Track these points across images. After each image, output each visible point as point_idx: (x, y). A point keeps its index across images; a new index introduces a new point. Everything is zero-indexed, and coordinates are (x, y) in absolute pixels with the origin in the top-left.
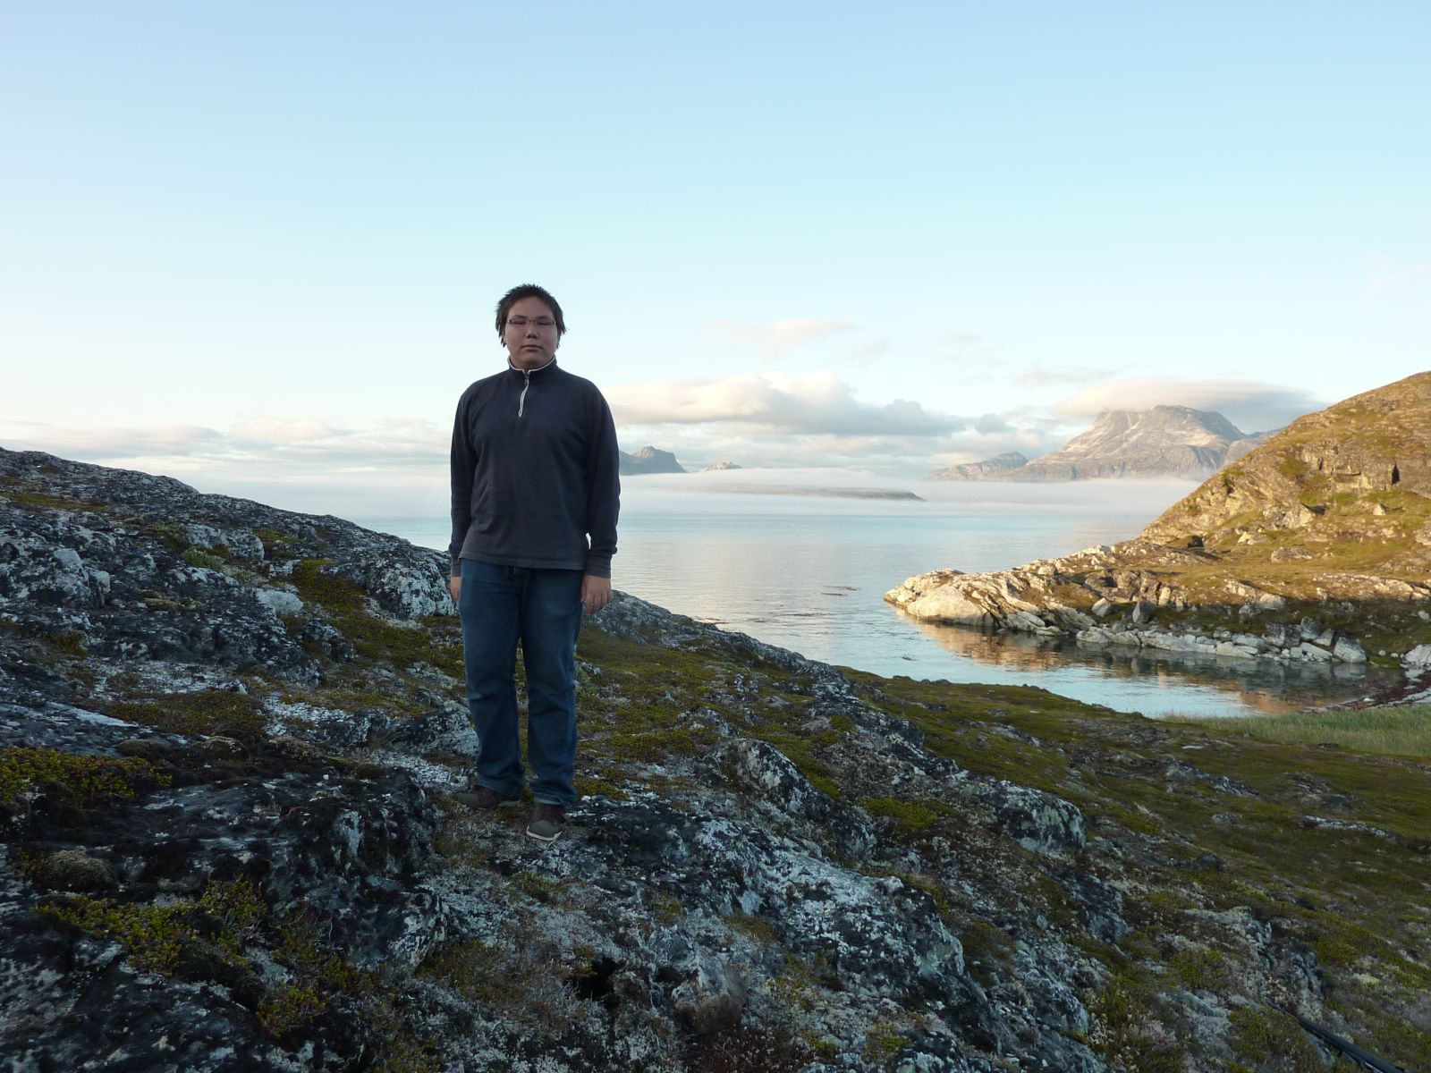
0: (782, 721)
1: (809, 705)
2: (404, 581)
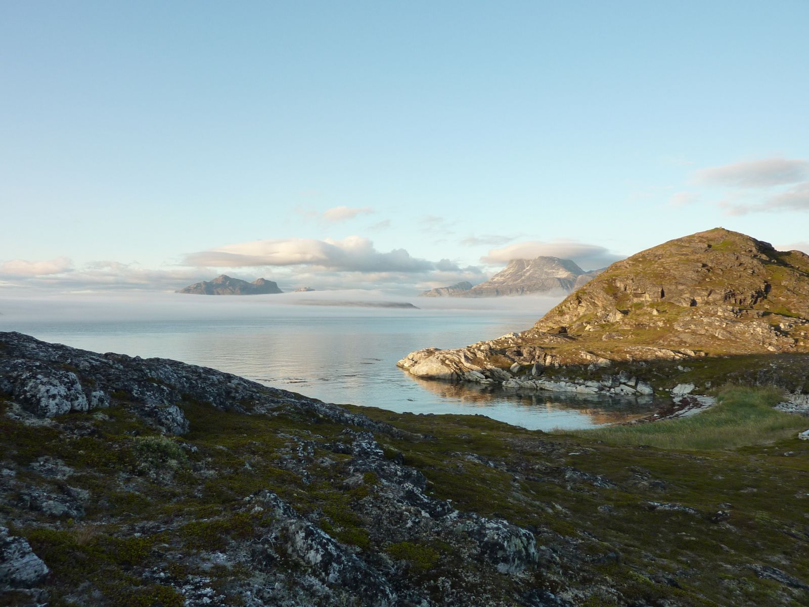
0: (330, 478)
1: (349, 463)
2: (43, 389)
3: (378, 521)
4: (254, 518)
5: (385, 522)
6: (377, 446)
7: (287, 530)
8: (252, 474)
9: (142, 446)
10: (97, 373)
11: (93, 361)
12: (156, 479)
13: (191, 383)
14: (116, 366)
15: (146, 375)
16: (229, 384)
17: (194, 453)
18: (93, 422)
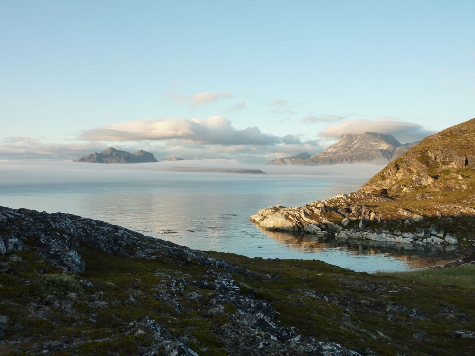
0: (197, 308)
1: (212, 297)
3: (236, 343)
4: (138, 339)
5: (242, 344)
6: (234, 284)
7: (164, 348)
8: (135, 305)
9: (48, 281)
10: (12, 224)
11: (10, 215)
12: (60, 308)
13: (87, 233)
14: (28, 219)
15: (51, 226)
16: (116, 233)
17: (89, 287)
18: (10, 263)
